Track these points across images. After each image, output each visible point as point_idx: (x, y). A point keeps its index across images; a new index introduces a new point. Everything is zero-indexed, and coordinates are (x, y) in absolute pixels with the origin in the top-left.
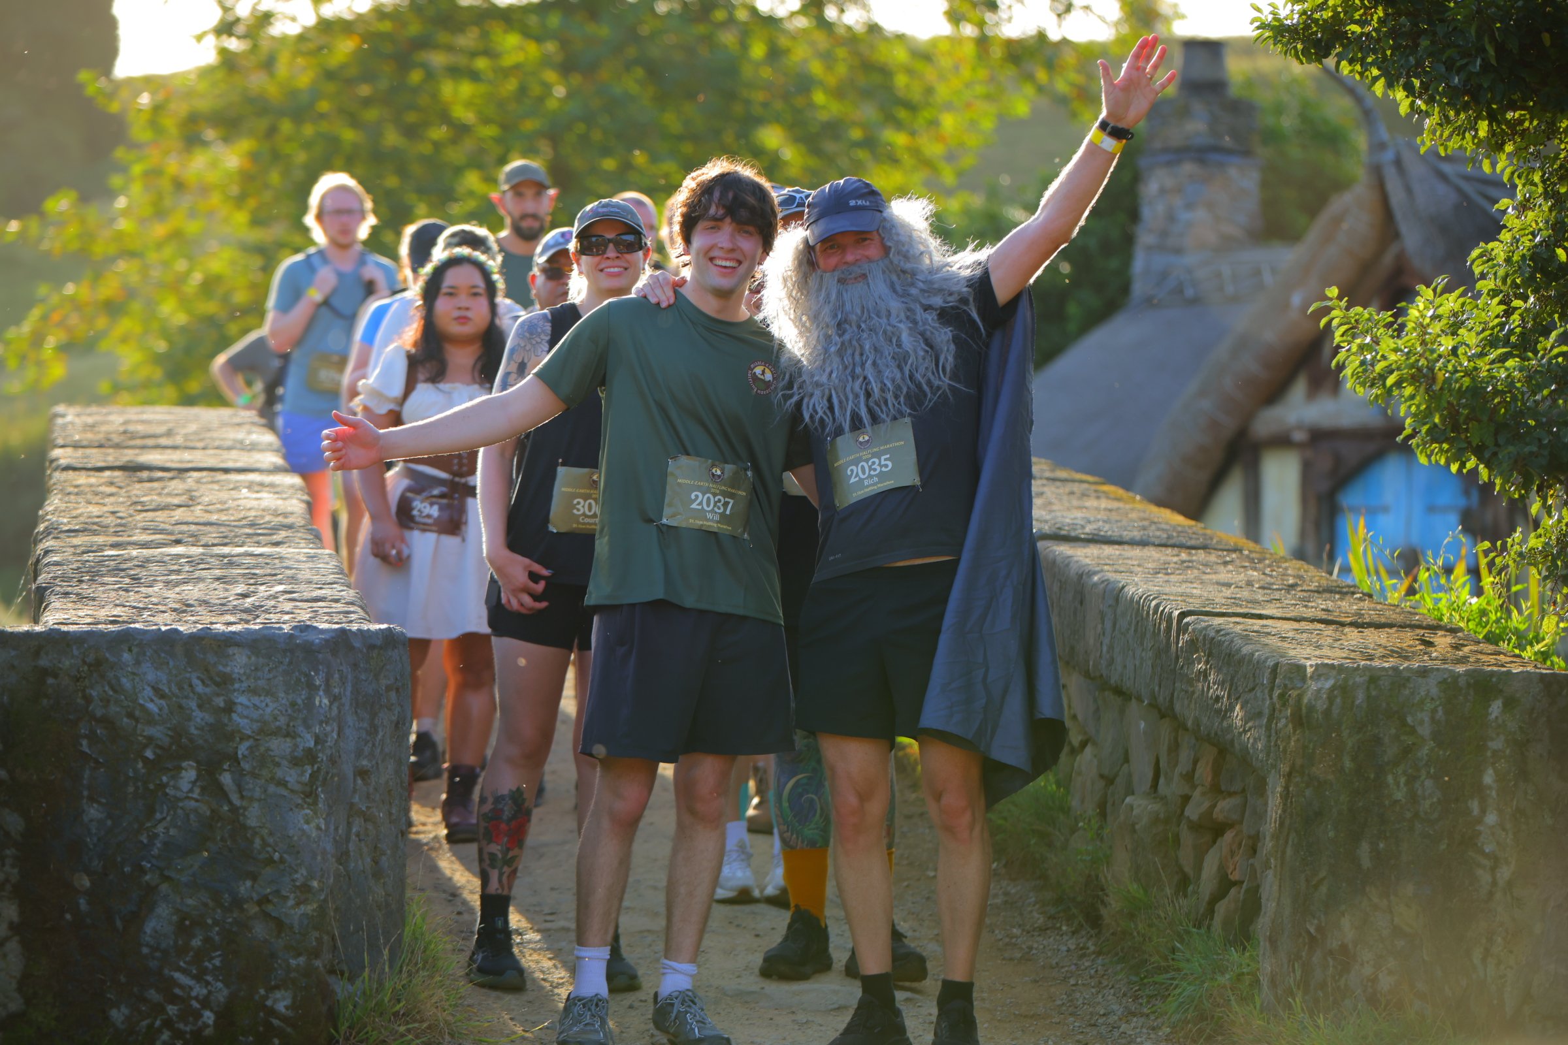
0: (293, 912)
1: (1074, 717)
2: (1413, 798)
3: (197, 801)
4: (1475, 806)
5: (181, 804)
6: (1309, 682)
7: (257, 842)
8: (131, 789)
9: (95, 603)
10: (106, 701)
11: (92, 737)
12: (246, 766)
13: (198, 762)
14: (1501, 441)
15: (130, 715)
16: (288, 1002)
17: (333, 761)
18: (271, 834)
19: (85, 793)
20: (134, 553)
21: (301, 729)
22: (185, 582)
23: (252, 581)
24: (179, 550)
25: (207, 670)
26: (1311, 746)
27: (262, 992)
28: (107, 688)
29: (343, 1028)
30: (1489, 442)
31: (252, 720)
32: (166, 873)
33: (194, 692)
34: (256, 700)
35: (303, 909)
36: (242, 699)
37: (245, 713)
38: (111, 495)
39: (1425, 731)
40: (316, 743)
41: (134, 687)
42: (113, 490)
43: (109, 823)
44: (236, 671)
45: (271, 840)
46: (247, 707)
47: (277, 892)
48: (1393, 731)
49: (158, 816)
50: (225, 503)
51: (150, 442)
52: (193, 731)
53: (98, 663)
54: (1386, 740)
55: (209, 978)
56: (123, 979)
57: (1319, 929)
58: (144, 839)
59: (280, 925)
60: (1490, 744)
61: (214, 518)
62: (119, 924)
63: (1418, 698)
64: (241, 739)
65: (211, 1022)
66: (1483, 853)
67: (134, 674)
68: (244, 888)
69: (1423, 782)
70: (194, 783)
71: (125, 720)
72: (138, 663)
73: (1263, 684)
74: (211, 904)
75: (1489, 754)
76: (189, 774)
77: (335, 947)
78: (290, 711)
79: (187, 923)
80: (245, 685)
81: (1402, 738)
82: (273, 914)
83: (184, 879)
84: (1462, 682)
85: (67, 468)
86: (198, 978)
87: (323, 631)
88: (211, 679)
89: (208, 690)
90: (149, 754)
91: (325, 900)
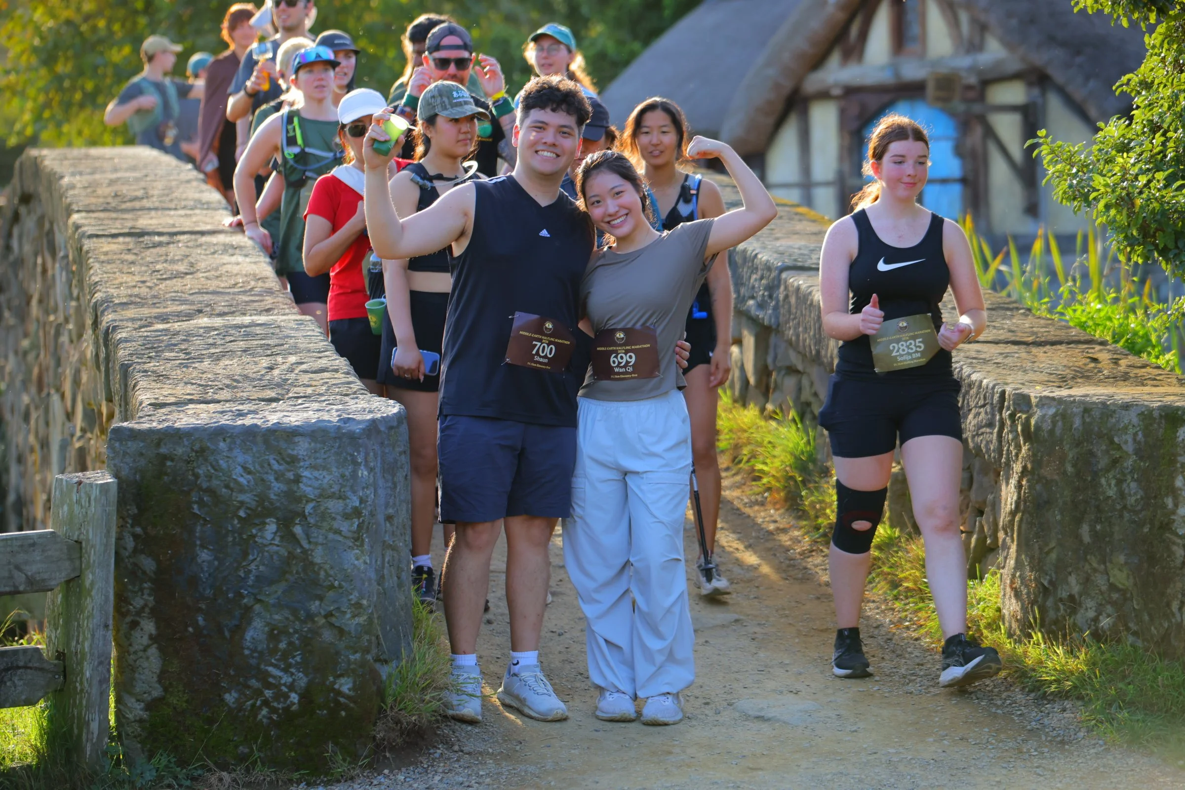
0: (350, 622)
1: (816, 394)
2: (1122, 495)
3: (278, 546)
4: (1169, 502)
5: (266, 549)
6: (1035, 409)
7: (322, 573)
8: (230, 539)
9: (171, 381)
10: (209, 477)
11: (201, 503)
12: (312, 521)
13: (277, 519)
14: (1180, 245)
15: (227, 487)
16: (350, 685)
17: (372, 514)
18: (332, 568)
19: (198, 542)
20: (176, 326)
21: (349, 494)
22: (224, 354)
23: (269, 352)
24: (204, 321)
25: (280, 454)
26: (1039, 454)
27: (331, 679)
28: (209, 468)
29: (390, 700)
30: (1171, 245)
31: (314, 488)
32: (259, 597)
33: (271, 469)
34: (316, 473)
35: (357, 620)
36: (306, 473)
37: (309, 483)
38: (133, 263)
39: (1129, 448)
40: (361, 503)
41: (229, 467)
42: (130, 257)
43: (216, 563)
44: (301, 453)
45: (332, 572)
46: (310, 479)
47: (338, 609)
48: (1104, 447)
49: (251, 557)
50: (217, 269)
51: (137, 204)
52: (272, 496)
53: (202, 452)
54: (1099, 454)
55: (293, 670)
56: (232, 673)
57: (1051, 582)
58: (242, 574)
59: (341, 632)
60: (1179, 459)
61: (213, 285)
62: (227, 634)
63: (1122, 425)
64: (307, 502)
65: (296, 701)
66: (1177, 535)
67: (228, 457)
68: (314, 606)
69: (1128, 485)
70: (275, 533)
71: (224, 490)
72: (230, 449)
73: (992, 404)
74: (291, 618)
75: (1179, 465)
76: (271, 527)
77: (379, 644)
78: (341, 481)
79: (276, 632)
80: (307, 463)
81: (1112, 452)
82: (337, 624)
83: (271, 601)
84: (1156, 414)
85: (91, 236)
86: (286, 670)
87: (359, 422)
88: (283, 459)
89: (281, 468)
90: (242, 513)
91: (372, 613)
